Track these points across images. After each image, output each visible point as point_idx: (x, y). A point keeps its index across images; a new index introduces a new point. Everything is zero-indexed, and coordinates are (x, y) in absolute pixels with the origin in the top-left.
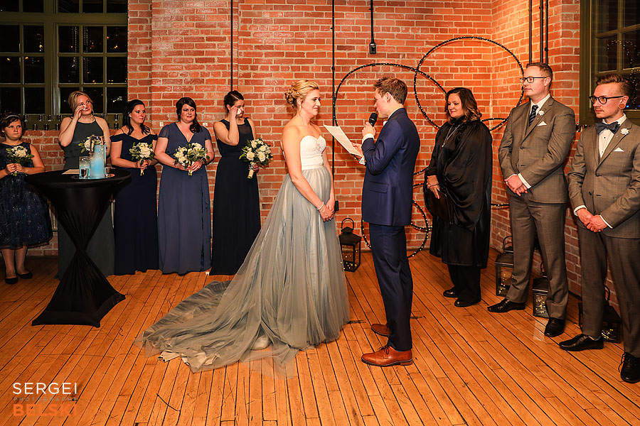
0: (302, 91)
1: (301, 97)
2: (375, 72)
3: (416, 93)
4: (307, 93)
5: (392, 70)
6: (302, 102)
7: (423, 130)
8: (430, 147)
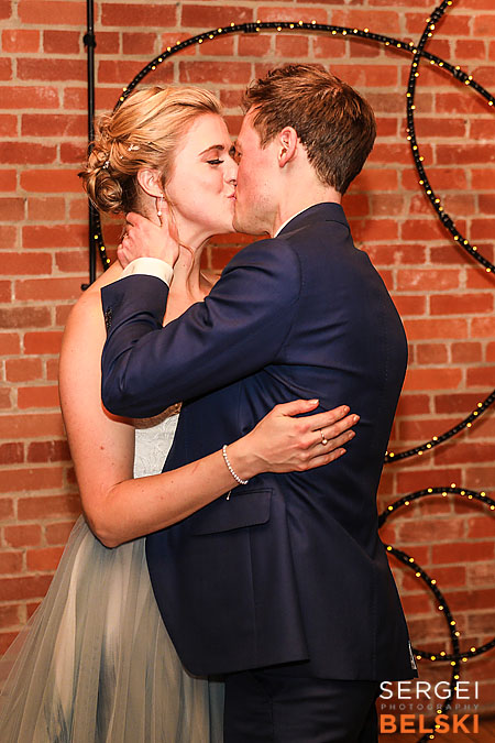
0: (152, 134)
1: (154, 157)
2: (251, 60)
3: (413, 143)
4: (174, 135)
5: (313, 52)
6: (163, 182)
7: (427, 282)
8: (449, 343)
